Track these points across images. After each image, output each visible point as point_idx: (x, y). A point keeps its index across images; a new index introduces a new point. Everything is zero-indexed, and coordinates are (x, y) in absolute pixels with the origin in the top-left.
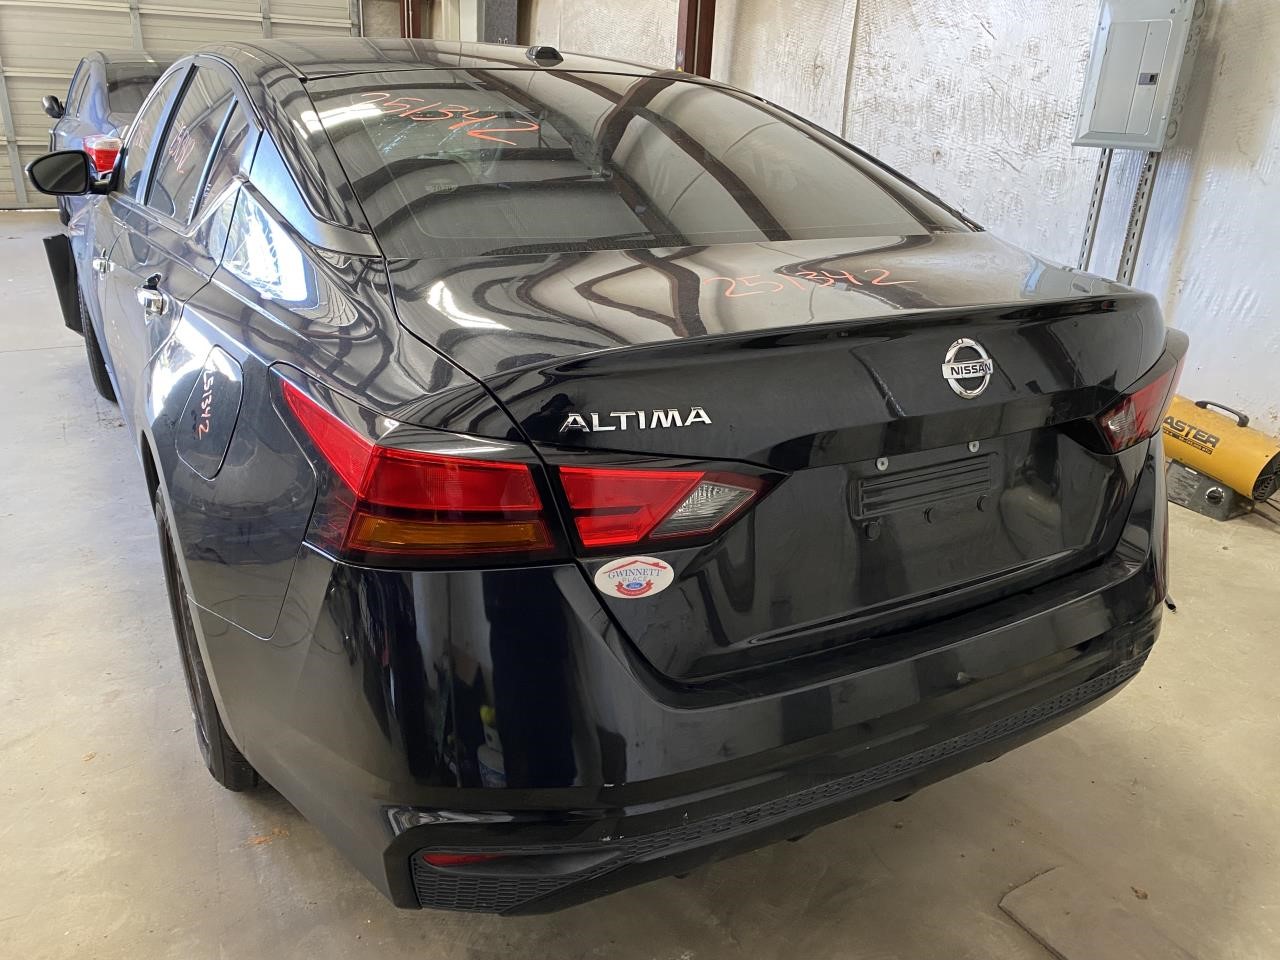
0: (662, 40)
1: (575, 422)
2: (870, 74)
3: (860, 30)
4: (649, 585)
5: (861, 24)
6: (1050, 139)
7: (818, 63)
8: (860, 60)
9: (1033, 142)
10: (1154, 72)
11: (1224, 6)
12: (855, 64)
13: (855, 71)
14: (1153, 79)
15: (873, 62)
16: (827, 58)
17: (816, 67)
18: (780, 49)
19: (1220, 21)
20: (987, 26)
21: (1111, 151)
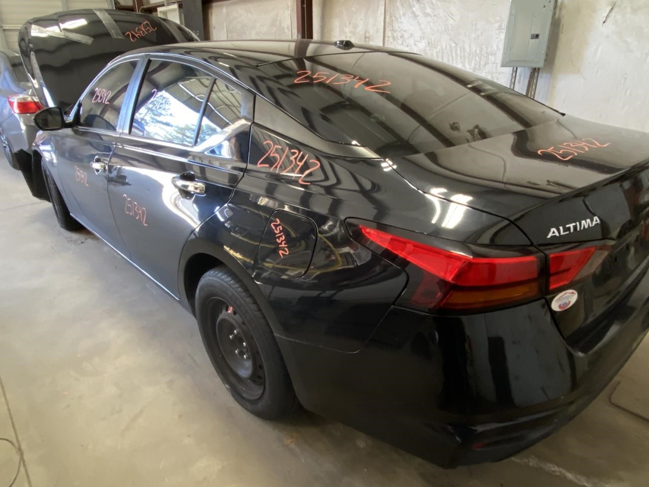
0: (283, 28)
1: (554, 232)
2: (394, 40)
3: (387, 20)
4: (569, 302)
5: (387, 17)
6: (485, 64)
7: (367, 35)
8: (388, 33)
9: (477, 66)
10: (537, 33)
11: (562, 3)
12: (386, 35)
13: (386, 39)
14: (537, 36)
15: (395, 34)
16: (371, 33)
17: (366, 37)
18: (347, 30)
19: (560, 9)
20: (450, 15)
21: (517, 68)
